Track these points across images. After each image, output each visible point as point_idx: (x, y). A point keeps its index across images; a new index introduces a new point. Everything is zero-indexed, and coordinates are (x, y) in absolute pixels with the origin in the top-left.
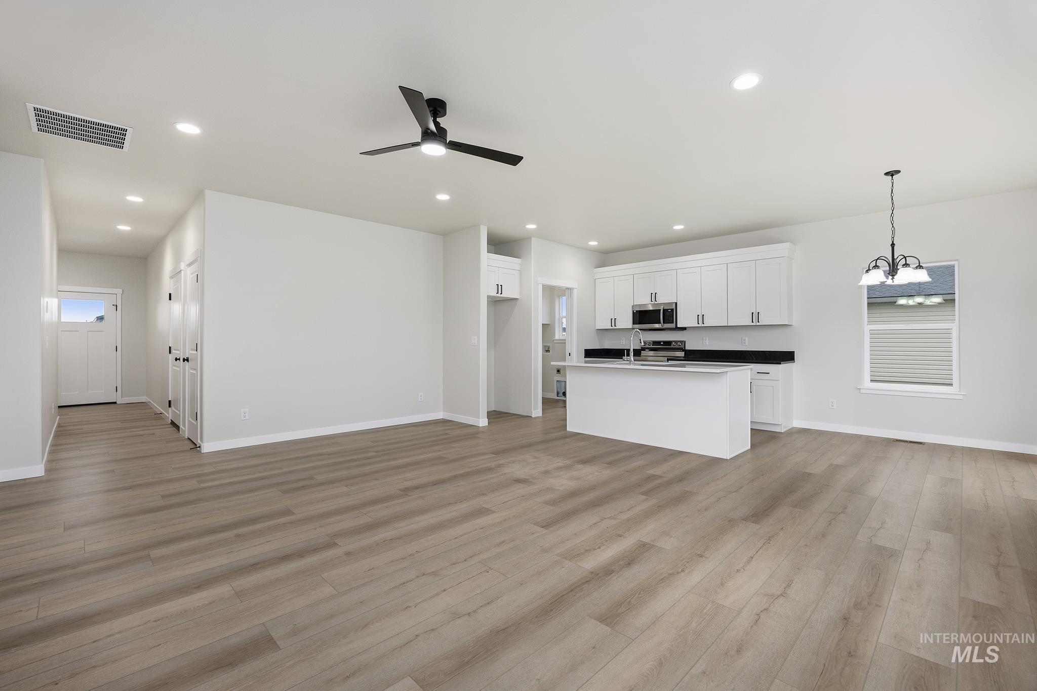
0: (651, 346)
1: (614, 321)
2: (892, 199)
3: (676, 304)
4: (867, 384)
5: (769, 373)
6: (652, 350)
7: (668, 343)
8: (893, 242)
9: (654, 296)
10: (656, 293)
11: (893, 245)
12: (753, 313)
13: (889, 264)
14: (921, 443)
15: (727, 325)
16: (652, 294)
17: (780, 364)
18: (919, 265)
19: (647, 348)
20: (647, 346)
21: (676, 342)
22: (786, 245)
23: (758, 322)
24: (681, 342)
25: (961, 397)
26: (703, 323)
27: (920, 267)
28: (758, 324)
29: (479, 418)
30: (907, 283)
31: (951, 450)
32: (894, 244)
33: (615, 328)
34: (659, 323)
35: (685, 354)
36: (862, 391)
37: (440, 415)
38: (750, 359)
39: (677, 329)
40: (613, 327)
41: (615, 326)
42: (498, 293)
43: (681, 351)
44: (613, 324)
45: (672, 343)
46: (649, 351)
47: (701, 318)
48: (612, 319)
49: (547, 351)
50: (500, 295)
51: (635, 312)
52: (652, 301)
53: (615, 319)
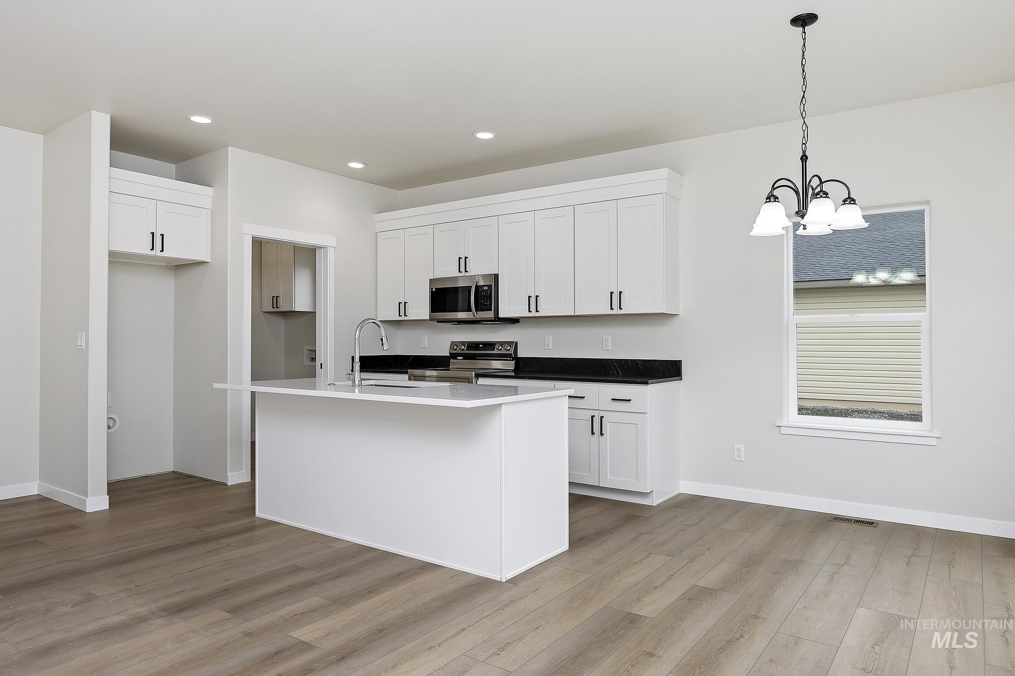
0: (465, 351)
1: (403, 306)
2: (803, 71)
3: (496, 277)
4: (793, 417)
5: (629, 400)
6: (467, 357)
7: (490, 345)
8: (804, 152)
9: (463, 262)
10: (466, 258)
11: (804, 158)
12: (612, 293)
13: (797, 192)
14: (870, 523)
15: (574, 314)
16: (460, 258)
17: (647, 383)
18: (849, 197)
19: (459, 355)
20: (459, 351)
21: (502, 343)
22: (664, 172)
23: (621, 308)
24: (509, 343)
25: (933, 442)
27: (850, 200)
28: (620, 312)
29: (86, 495)
30: (827, 231)
31: (917, 534)
32: (807, 157)
33: (405, 318)
34: (469, 310)
35: (517, 365)
36: (784, 431)
38: (613, 375)
39: (500, 321)
40: (403, 318)
41: (405, 315)
42: (153, 249)
43: (510, 360)
44: (402, 313)
45: (497, 346)
46: (464, 359)
47: (533, 301)
48: (400, 303)
49: (313, 358)
50: (159, 254)
51: (434, 290)
52: (461, 272)
53: (405, 303)
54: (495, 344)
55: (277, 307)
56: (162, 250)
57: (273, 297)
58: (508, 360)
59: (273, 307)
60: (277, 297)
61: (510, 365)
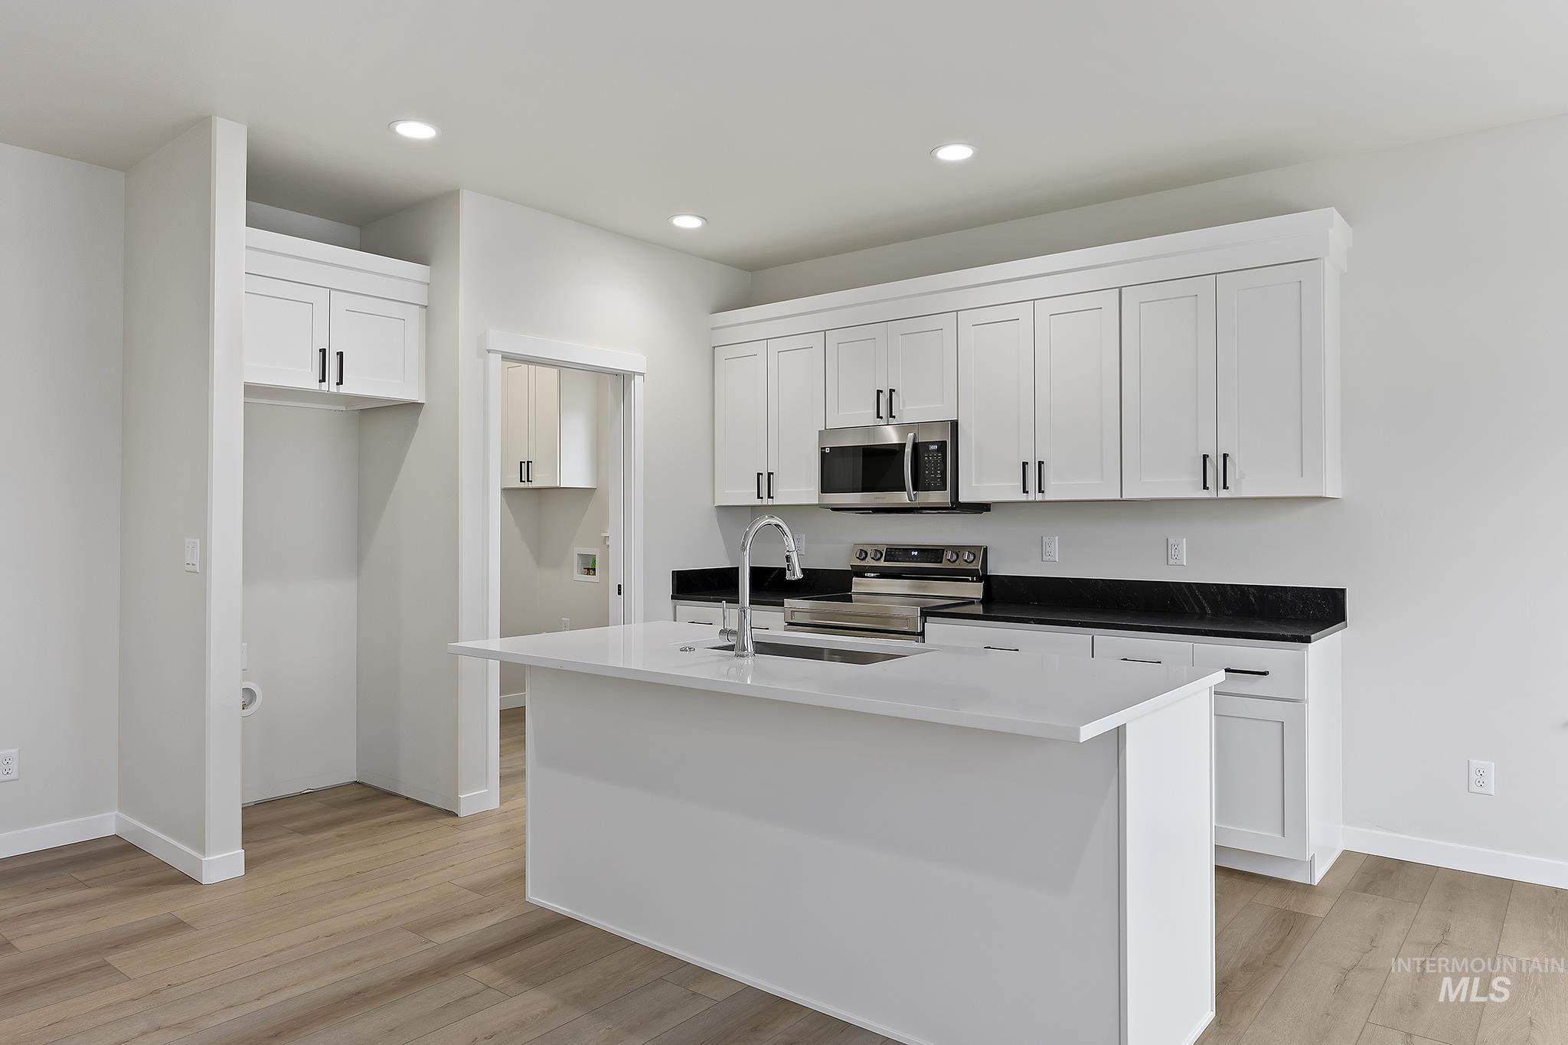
0: (882, 563)
1: (765, 481)
3: (955, 425)
5: (1265, 674)
6: (884, 574)
7: (933, 553)
9: (886, 402)
10: (892, 391)
12: (1205, 457)
15: (1119, 498)
16: (879, 392)
17: (1308, 640)
19: (872, 569)
20: (870, 562)
21: (957, 550)
23: (1225, 487)
24: (973, 550)
26: (1040, 491)
28: (1223, 494)
29: (202, 851)
33: (770, 502)
34: (902, 488)
35: (987, 590)
37: (105, 824)
38: (1202, 617)
39: (957, 507)
40: (766, 501)
41: (769, 497)
42: (323, 380)
43: (973, 581)
44: (764, 492)
45: (948, 555)
46: (877, 577)
47: (1034, 472)
48: (759, 474)
49: (589, 569)
50: (334, 389)
51: (827, 451)
52: (881, 418)
53: (769, 474)
54: (944, 550)
55: (528, 481)
56: (340, 382)
57: (521, 463)
58: (968, 580)
59: (521, 481)
60: (528, 462)
61: (974, 590)
